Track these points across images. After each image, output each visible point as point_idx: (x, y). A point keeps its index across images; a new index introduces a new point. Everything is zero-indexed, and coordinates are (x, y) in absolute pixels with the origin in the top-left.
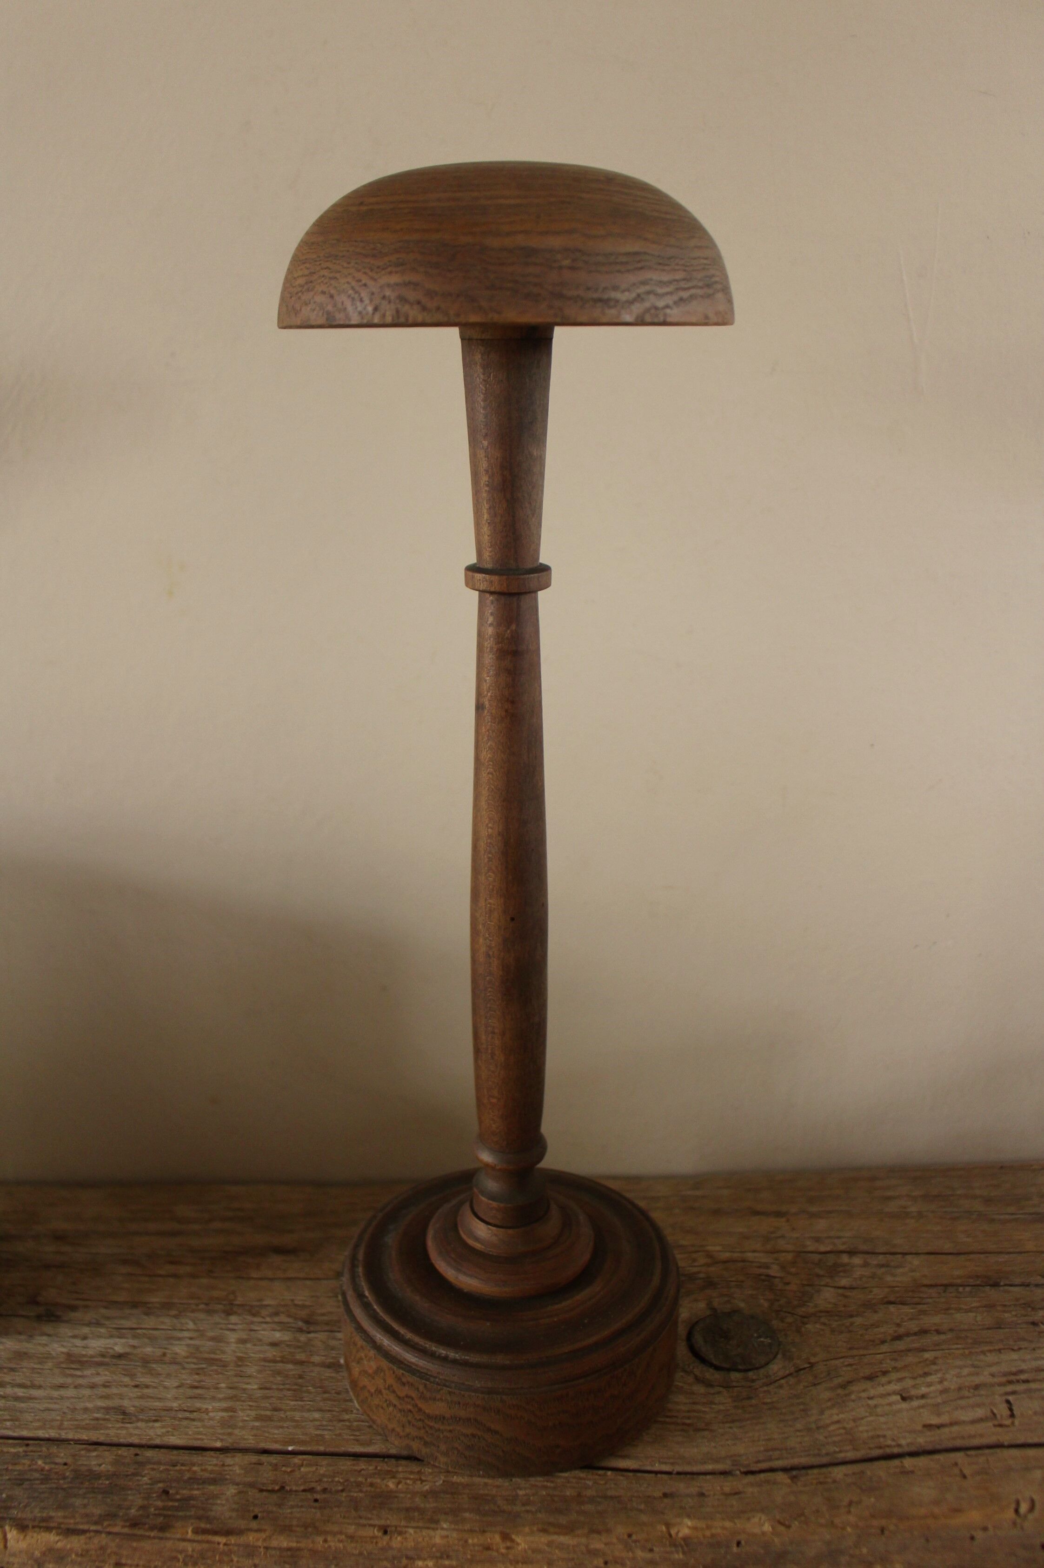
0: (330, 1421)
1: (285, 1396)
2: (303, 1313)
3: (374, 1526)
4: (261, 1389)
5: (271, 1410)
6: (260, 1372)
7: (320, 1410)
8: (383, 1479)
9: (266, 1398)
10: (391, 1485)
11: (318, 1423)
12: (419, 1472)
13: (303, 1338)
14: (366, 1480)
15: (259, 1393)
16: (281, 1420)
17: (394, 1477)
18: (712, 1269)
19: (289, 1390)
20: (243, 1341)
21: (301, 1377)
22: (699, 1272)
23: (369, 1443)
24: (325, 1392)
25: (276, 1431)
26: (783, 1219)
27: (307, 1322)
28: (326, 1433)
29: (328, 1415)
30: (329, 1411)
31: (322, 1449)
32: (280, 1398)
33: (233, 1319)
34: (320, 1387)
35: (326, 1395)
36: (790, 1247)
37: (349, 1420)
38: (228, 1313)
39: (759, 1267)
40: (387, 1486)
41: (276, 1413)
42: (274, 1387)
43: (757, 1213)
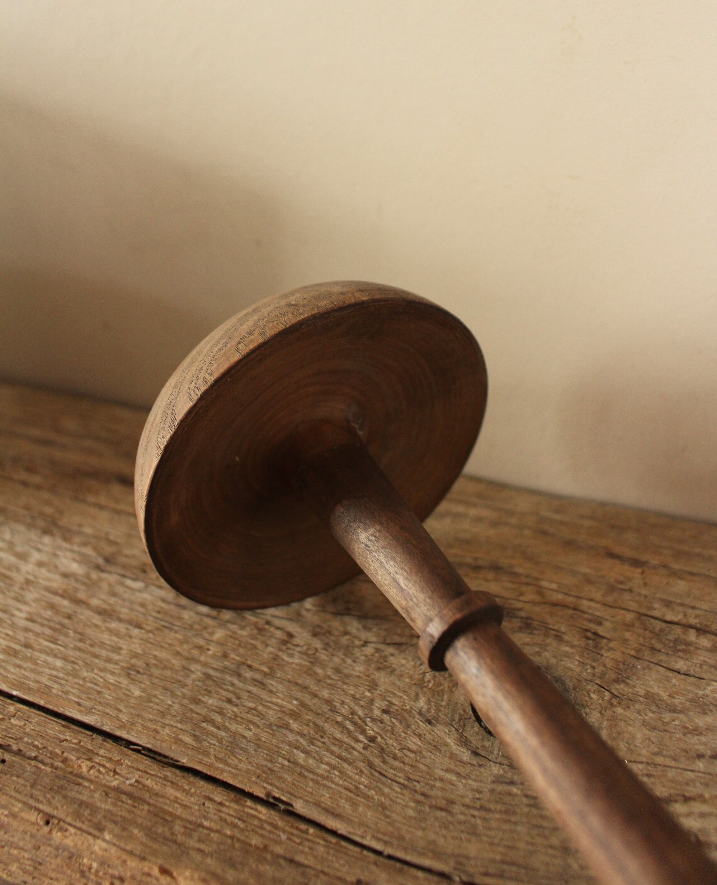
0: (68, 674)
1: (44, 634)
2: (109, 550)
3: (40, 811)
4: (27, 619)
5: (21, 646)
6: (36, 601)
7: (65, 659)
8: (78, 758)
9: (27, 630)
10: (85, 767)
11: (54, 673)
12: (119, 763)
13: (95, 575)
14: (63, 753)
15: (23, 623)
16: (26, 659)
17: (90, 759)
18: (538, 609)
19: (50, 628)
20: (41, 564)
21: (69, 617)
22: (520, 610)
23: (90, 711)
24: (81, 641)
25: (12, 670)
26: (639, 571)
27: (108, 560)
28: (56, 686)
29: (69, 667)
30: (73, 662)
31: (42, 703)
32: (37, 634)
33: (47, 539)
34: (80, 634)
35: (80, 645)
36: (633, 606)
37: (84, 679)
38: (46, 532)
39: (590, 621)
40: (80, 766)
41: (24, 649)
42: (39, 620)
43: (611, 555)
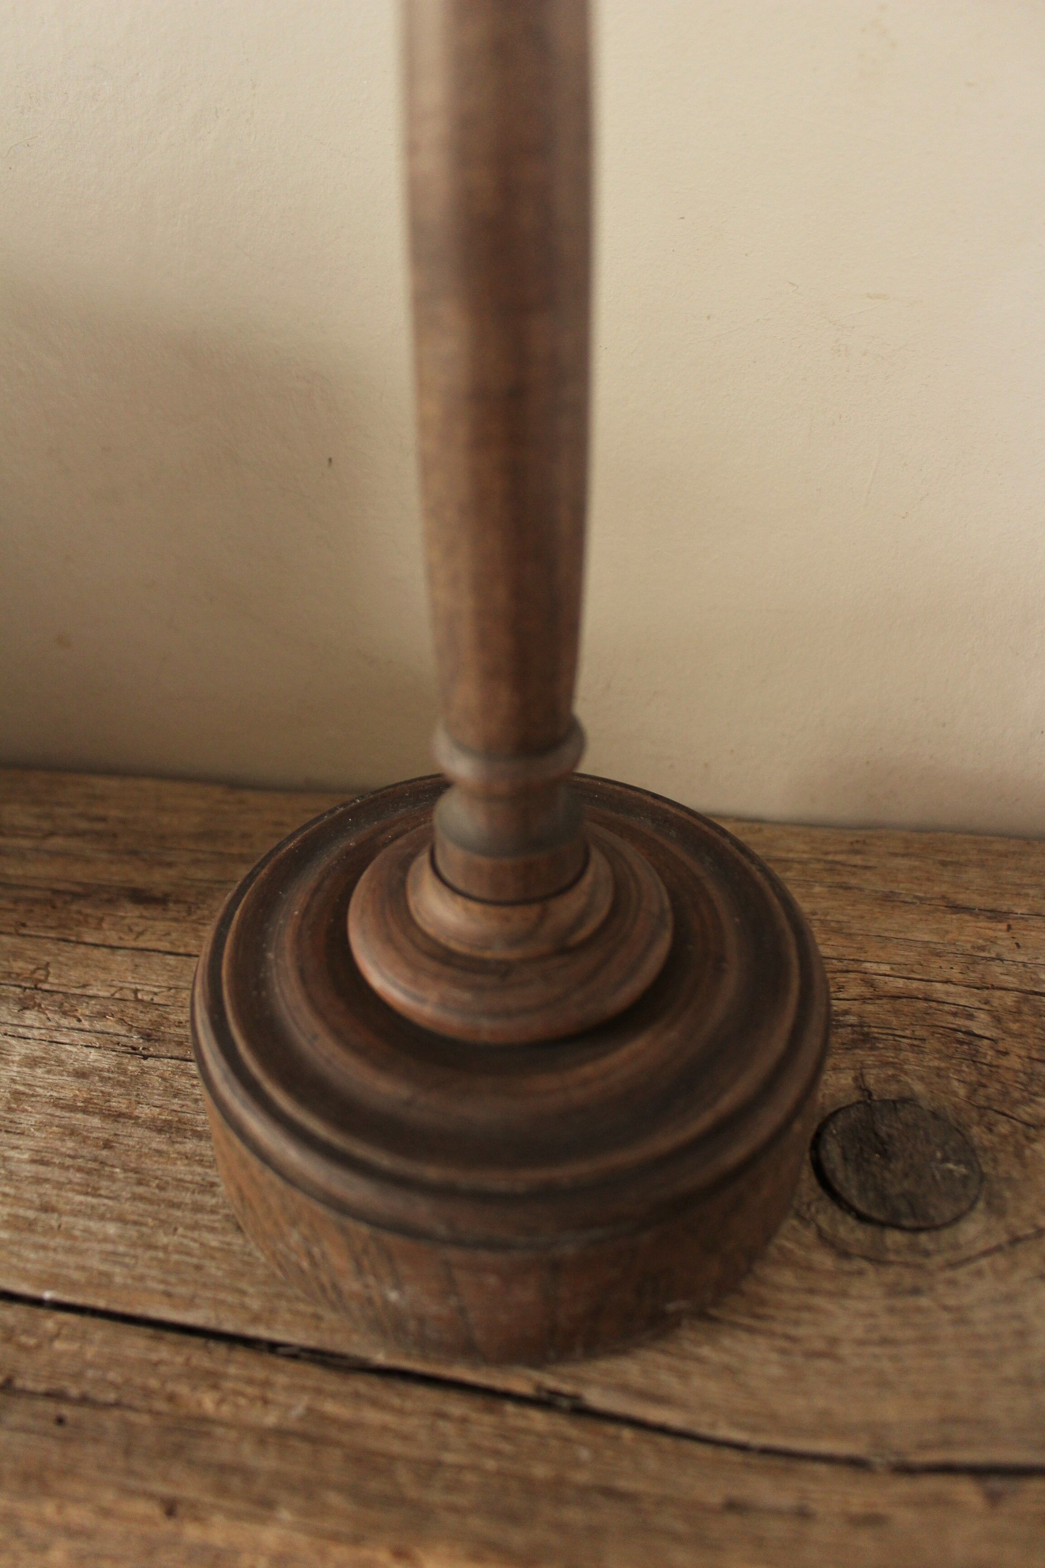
0: (133, 1245)
1: (70, 1182)
2: (146, 1018)
3: (150, 1496)
4: (33, 1161)
5: (37, 1210)
6: (41, 1126)
7: (121, 1219)
8: (194, 1388)
9: (38, 1181)
10: (208, 1402)
11: (109, 1247)
12: (266, 1384)
13: (133, 1066)
14: (164, 1383)
15: (29, 1170)
16: (49, 1231)
17: (215, 1387)
18: (870, 1008)
19: (80, 1169)
20: (32, 1062)
21: (107, 1145)
22: (846, 1013)
23: (190, 1303)
24: (140, 1183)
25: (32, 1256)
26: (1003, 926)
27: (147, 1037)
28: (117, 1270)
29: (132, 1232)
30: (135, 1223)
31: (101, 1304)
32: (59, 1186)
33: (30, 1017)
34: (135, 1171)
35: (140, 1190)
36: (1011, 981)
37: (165, 1248)
38: (25, 1006)
39: (955, 1014)
40: (200, 1404)
41: (43, 1216)
42: (57, 1160)
43: (956, 908)
